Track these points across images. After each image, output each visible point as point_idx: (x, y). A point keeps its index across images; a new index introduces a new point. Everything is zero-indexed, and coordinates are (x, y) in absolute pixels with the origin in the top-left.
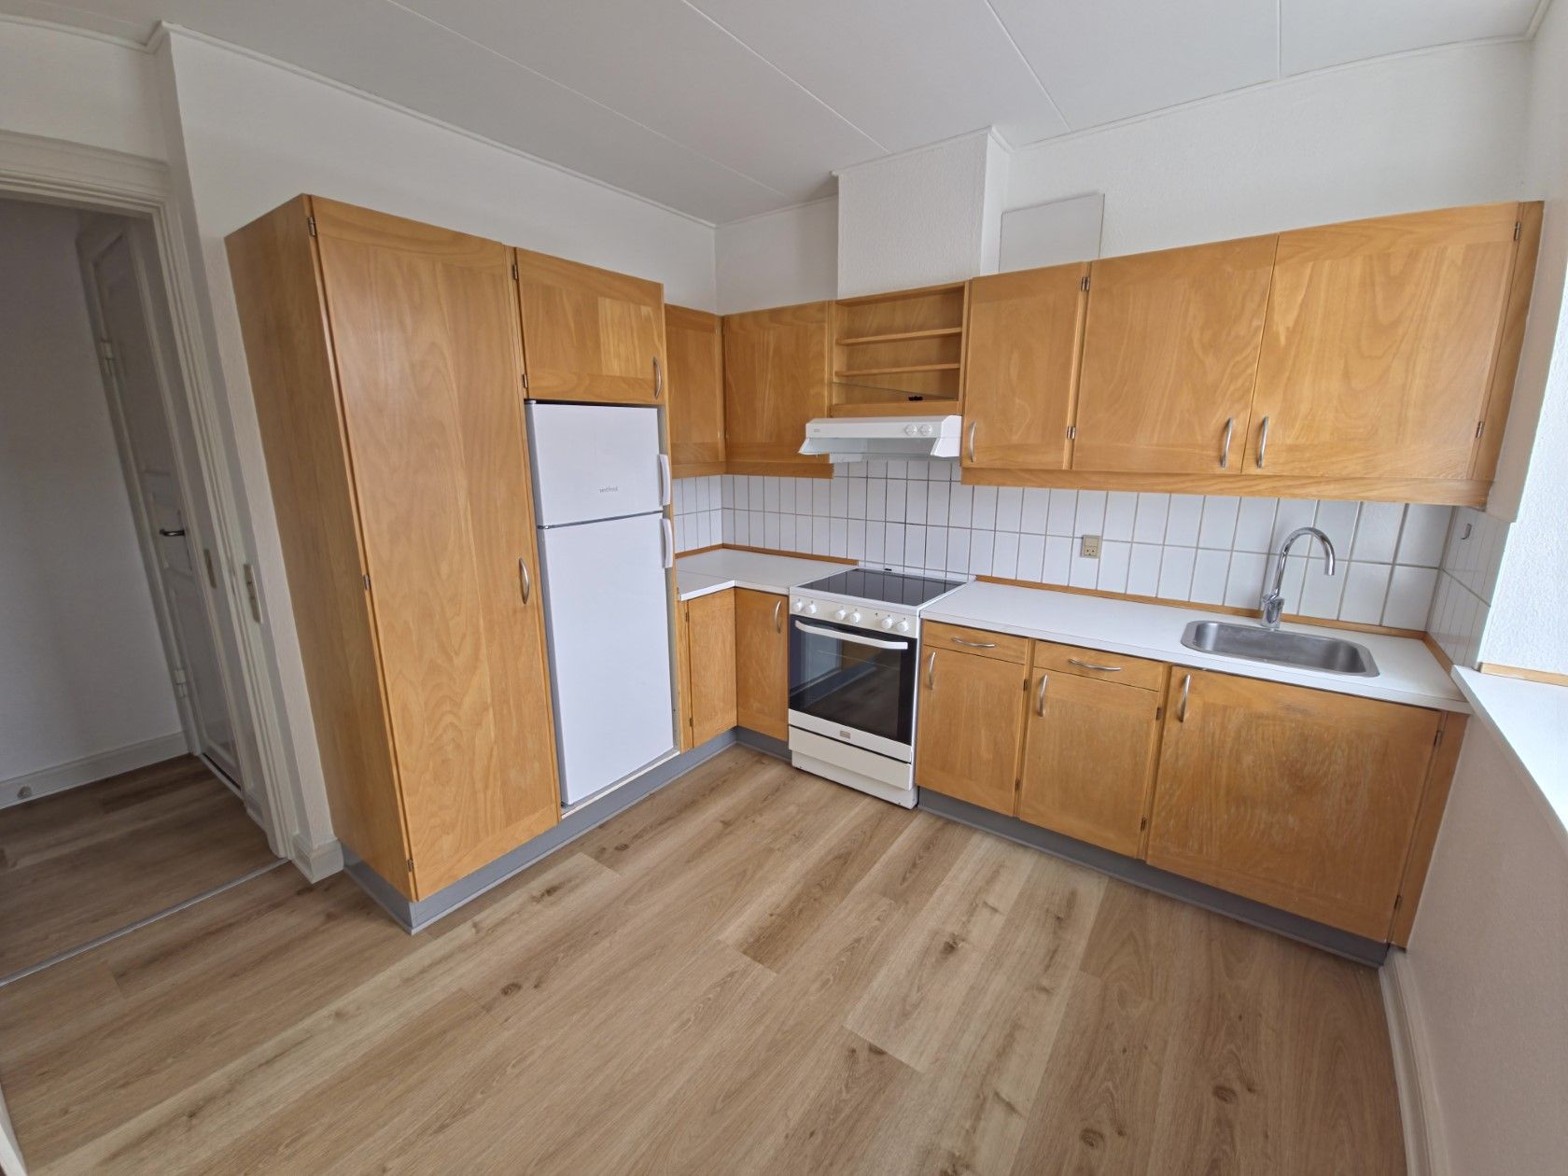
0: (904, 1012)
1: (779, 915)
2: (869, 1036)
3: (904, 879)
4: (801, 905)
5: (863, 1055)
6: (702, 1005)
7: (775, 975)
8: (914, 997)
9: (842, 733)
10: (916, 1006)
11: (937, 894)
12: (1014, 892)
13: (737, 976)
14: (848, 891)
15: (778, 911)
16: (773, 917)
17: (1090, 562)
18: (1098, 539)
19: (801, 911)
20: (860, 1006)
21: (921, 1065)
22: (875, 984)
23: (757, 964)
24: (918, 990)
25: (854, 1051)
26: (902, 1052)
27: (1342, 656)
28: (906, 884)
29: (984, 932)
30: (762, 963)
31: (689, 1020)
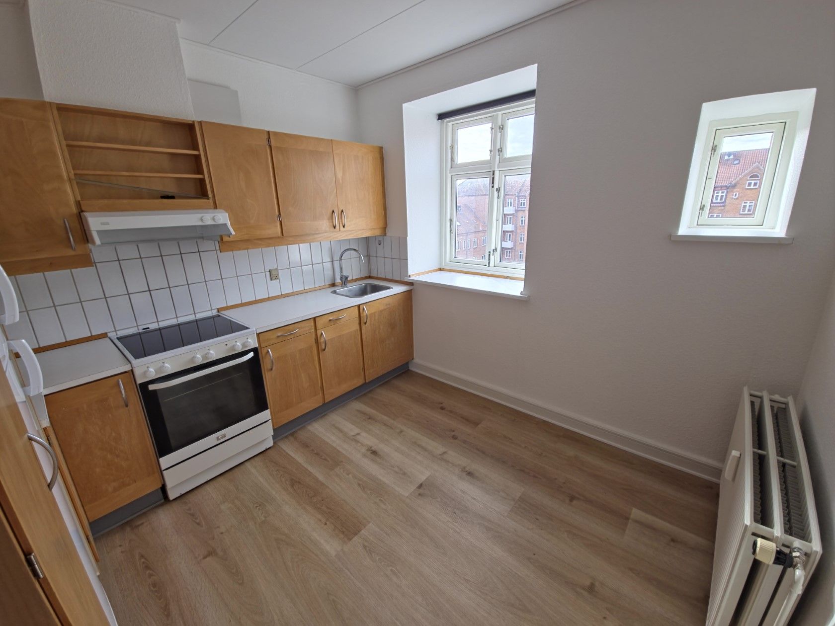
0: (403, 474)
1: (327, 520)
2: (413, 488)
3: (325, 459)
4: (324, 508)
5: (421, 491)
6: (383, 563)
7: (371, 524)
8: (396, 469)
9: (218, 439)
10: (401, 469)
11: (341, 450)
12: (350, 426)
13: (366, 544)
14: (322, 484)
15: (324, 520)
16: (328, 523)
17: (275, 282)
18: (277, 270)
19: (328, 508)
20: (397, 488)
21: (428, 474)
22: (387, 482)
23: (361, 533)
24: (394, 467)
25: (419, 494)
26: (423, 478)
27: (369, 289)
28: (328, 459)
29: (368, 440)
30: (361, 530)
31: (391, 570)
